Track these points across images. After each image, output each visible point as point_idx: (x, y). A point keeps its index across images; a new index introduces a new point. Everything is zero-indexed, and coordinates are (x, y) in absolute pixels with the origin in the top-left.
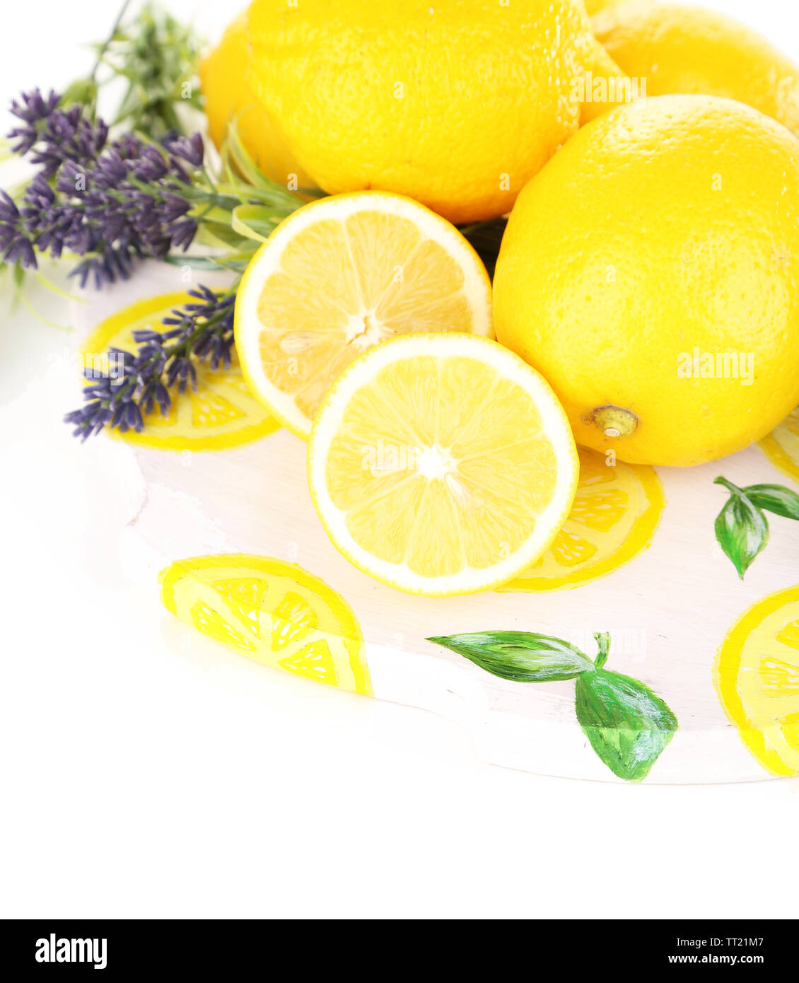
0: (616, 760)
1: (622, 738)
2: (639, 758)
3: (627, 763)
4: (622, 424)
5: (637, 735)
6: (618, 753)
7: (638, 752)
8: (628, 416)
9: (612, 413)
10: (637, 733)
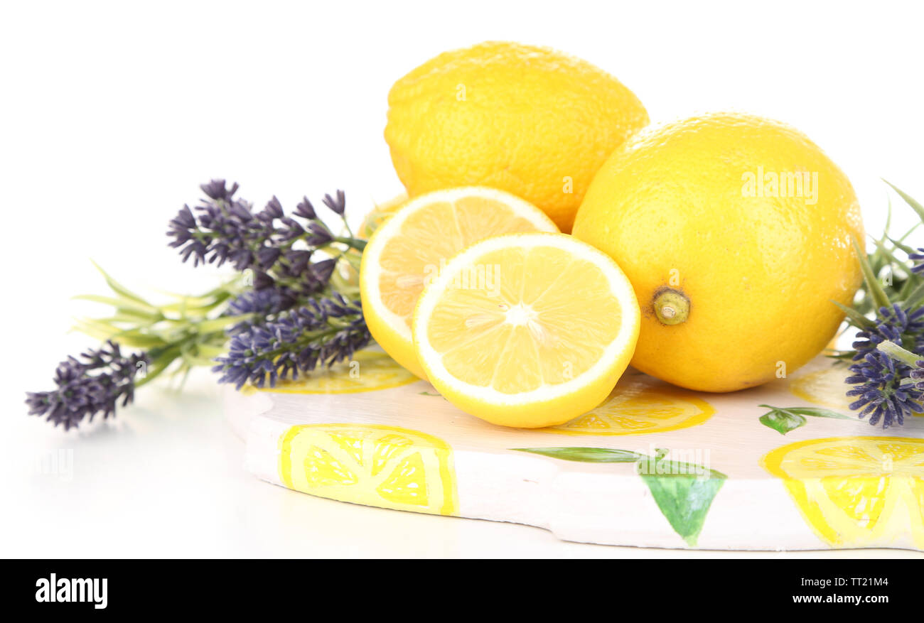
0: (673, 509)
1: (678, 485)
2: (694, 507)
3: (683, 513)
4: (677, 304)
5: (691, 482)
6: (675, 500)
7: (694, 498)
8: (682, 298)
9: (669, 296)
10: (692, 480)
